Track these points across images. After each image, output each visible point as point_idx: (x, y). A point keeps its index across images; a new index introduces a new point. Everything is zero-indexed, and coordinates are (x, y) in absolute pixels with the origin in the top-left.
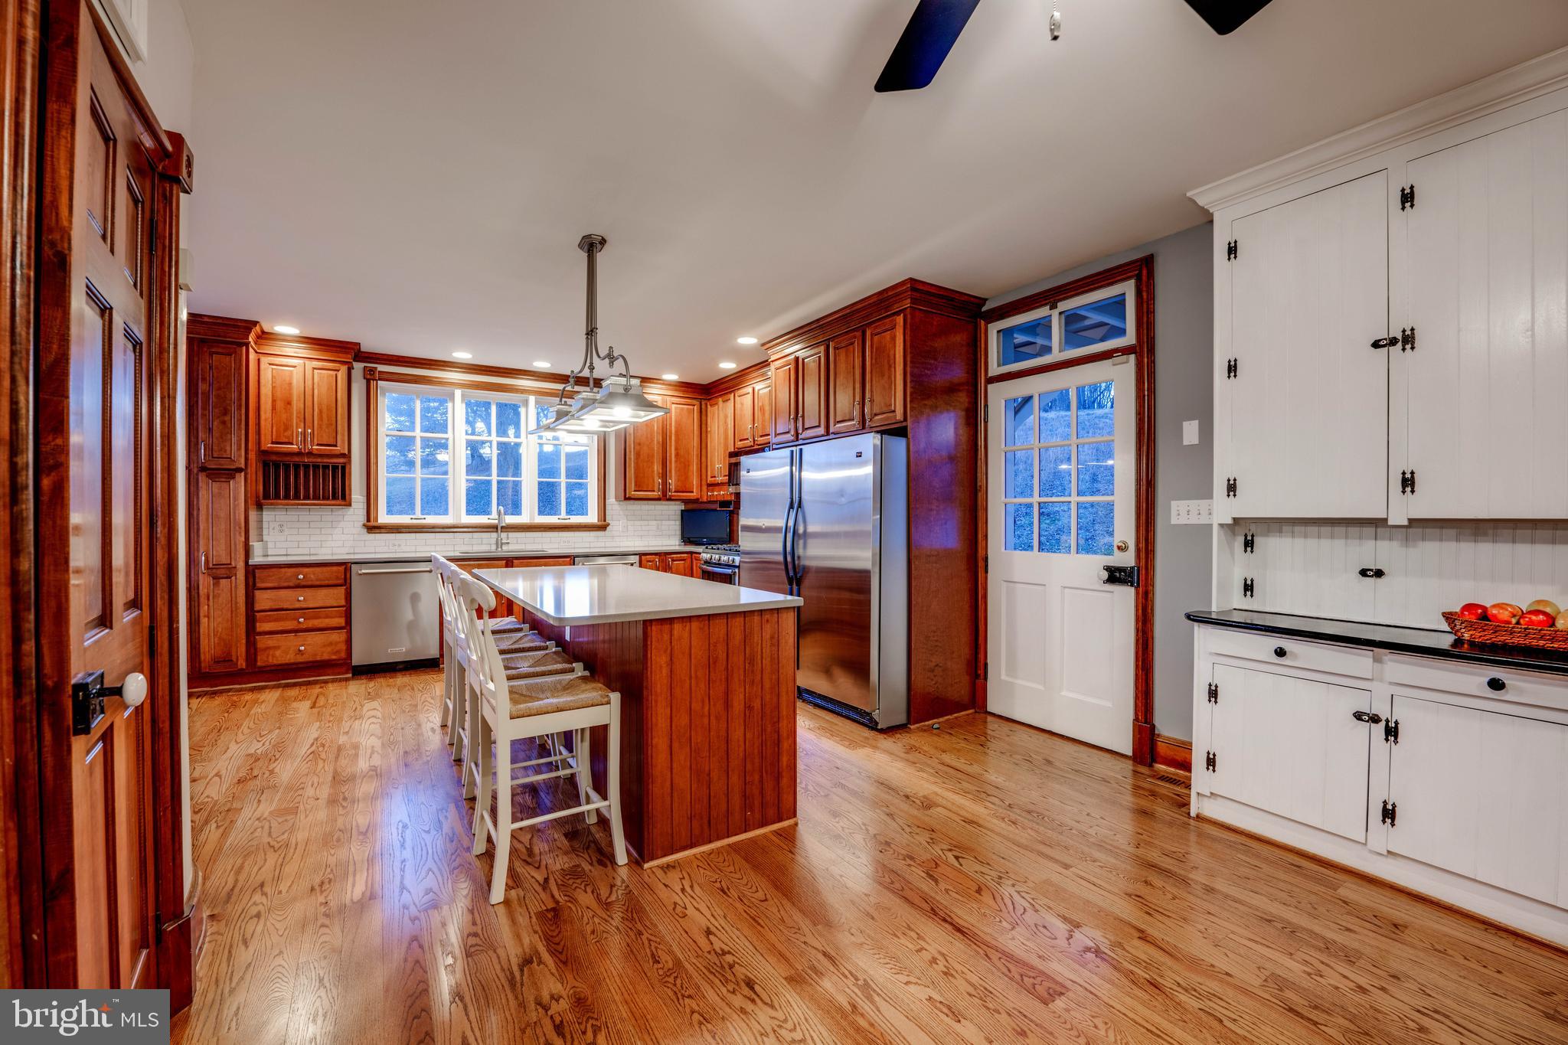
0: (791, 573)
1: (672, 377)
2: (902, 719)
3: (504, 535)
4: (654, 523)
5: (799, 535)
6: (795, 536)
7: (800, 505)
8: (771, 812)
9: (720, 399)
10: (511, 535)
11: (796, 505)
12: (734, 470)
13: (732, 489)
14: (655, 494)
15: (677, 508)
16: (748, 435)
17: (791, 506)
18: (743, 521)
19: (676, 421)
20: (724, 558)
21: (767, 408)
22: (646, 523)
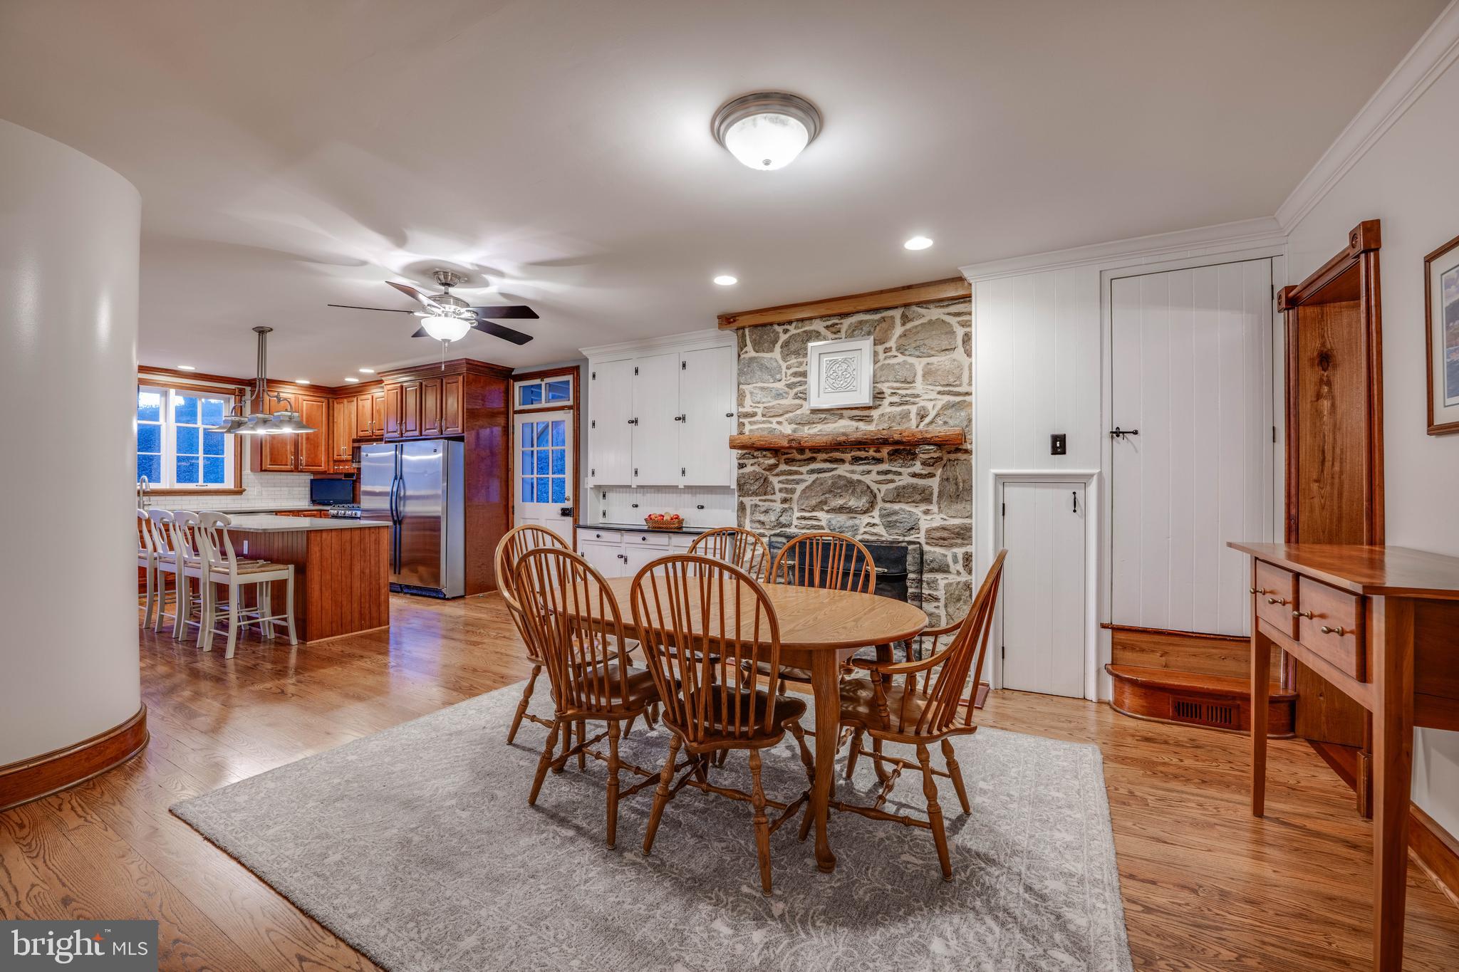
0: (395, 518)
1: (306, 382)
2: (461, 593)
3: (145, 498)
4: (285, 489)
5: (400, 498)
6: (397, 497)
7: (401, 478)
8: (375, 622)
9: (345, 400)
10: (153, 498)
11: (399, 477)
12: (356, 453)
13: (355, 465)
14: (288, 467)
15: (307, 478)
16: (368, 427)
17: (396, 478)
18: (364, 488)
19: (307, 414)
20: (348, 513)
21: (383, 411)
22: (279, 489)
